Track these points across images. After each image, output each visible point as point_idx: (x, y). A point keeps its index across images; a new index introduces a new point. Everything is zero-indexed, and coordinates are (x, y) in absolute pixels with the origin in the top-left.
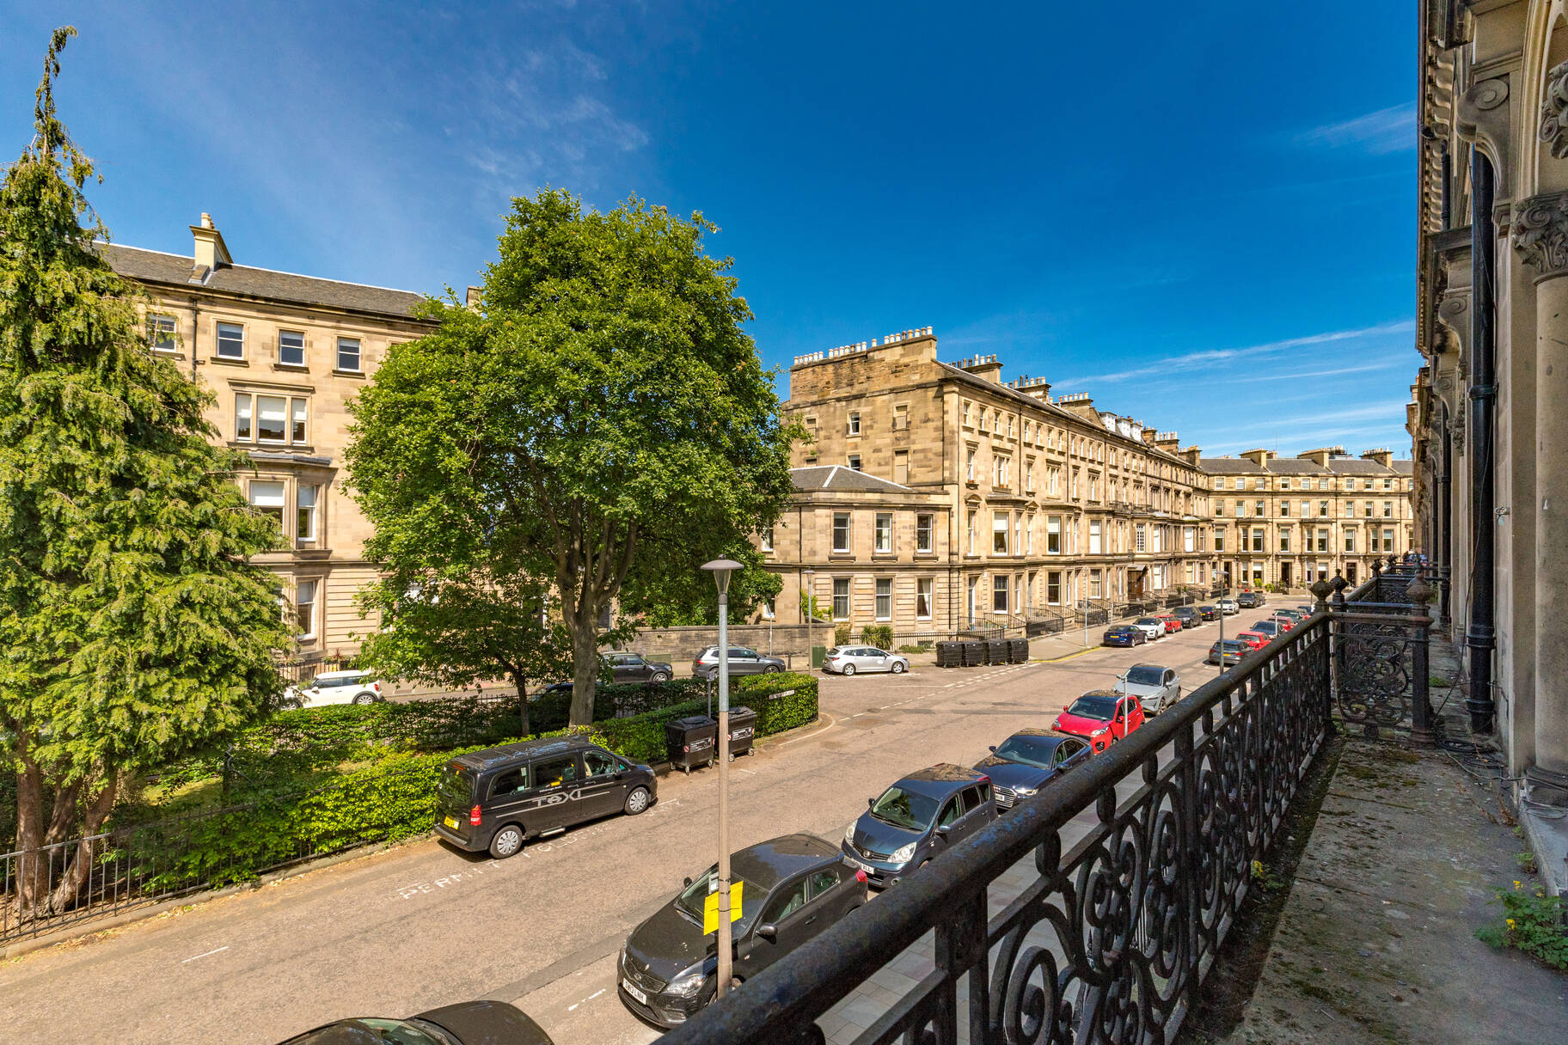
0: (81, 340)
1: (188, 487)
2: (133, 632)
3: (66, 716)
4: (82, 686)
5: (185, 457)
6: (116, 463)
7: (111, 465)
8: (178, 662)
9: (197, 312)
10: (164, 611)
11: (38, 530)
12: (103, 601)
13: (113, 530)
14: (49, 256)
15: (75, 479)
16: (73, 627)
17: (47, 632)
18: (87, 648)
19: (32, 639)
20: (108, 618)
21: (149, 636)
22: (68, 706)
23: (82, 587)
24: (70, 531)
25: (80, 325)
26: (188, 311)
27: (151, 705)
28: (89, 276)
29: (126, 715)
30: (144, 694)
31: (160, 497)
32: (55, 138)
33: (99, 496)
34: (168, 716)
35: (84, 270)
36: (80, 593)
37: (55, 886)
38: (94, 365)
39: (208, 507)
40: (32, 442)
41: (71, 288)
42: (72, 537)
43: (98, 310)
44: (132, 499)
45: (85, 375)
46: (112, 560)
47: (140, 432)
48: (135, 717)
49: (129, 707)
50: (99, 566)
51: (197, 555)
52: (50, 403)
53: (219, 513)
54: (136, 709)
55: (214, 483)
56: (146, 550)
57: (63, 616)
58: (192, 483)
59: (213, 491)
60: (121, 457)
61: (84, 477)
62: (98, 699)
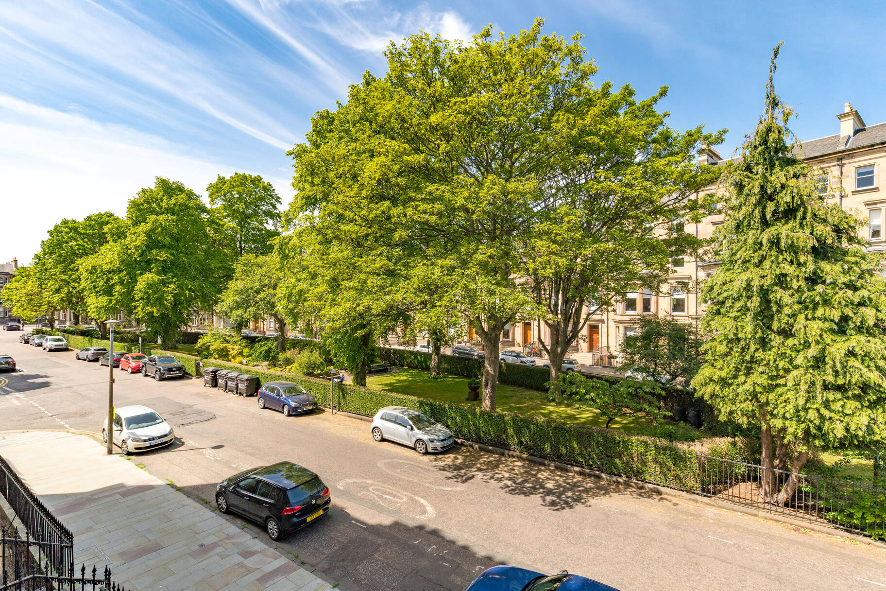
0: (789, 206)
1: (851, 281)
2: (819, 367)
3: (785, 406)
4: (793, 393)
5: (848, 262)
6: (808, 271)
7: (806, 272)
8: (846, 390)
9: (842, 166)
10: (838, 358)
11: (769, 308)
12: (802, 347)
13: (806, 308)
14: (773, 166)
15: (786, 281)
16: (787, 360)
17: (775, 361)
18: (795, 373)
19: (768, 364)
20: (806, 358)
21: (829, 371)
22: (785, 402)
23: (791, 339)
24: (785, 309)
25: (788, 199)
26: (837, 167)
27: (831, 412)
28: (791, 170)
29: (817, 415)
30: (827, 404)
31: (833, 288)
32: (775, 103)
33: (799, 290)
34: (842, 422)
35: (789, 168)
36: (790, 342)
37: (779, 491)
38: (795, 218)
39: (864, 293)
40: (767, 264)
41: (783, 181)
42: (786, 312)
43: (797, 187)
44: (818, 291)
45: (791, 224)
46: (807, 326)
47: (821, 252)
48: (822, 417)
49: (818, 410)
50: (800, 329)
51: (858, 324)
52: (775, 243)
53: (872, 296)
54: (822, 412)
55: (867, 276)
56: (826, 320)
57: (782, 353)
58: (853, 278)
59: (866, 281)
60: (811, 267)
61: (791, 280)
62: (801, 402)
